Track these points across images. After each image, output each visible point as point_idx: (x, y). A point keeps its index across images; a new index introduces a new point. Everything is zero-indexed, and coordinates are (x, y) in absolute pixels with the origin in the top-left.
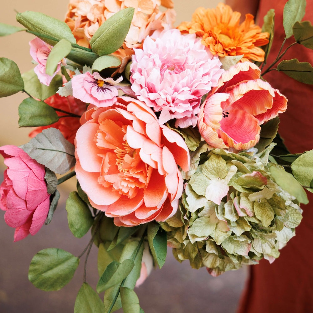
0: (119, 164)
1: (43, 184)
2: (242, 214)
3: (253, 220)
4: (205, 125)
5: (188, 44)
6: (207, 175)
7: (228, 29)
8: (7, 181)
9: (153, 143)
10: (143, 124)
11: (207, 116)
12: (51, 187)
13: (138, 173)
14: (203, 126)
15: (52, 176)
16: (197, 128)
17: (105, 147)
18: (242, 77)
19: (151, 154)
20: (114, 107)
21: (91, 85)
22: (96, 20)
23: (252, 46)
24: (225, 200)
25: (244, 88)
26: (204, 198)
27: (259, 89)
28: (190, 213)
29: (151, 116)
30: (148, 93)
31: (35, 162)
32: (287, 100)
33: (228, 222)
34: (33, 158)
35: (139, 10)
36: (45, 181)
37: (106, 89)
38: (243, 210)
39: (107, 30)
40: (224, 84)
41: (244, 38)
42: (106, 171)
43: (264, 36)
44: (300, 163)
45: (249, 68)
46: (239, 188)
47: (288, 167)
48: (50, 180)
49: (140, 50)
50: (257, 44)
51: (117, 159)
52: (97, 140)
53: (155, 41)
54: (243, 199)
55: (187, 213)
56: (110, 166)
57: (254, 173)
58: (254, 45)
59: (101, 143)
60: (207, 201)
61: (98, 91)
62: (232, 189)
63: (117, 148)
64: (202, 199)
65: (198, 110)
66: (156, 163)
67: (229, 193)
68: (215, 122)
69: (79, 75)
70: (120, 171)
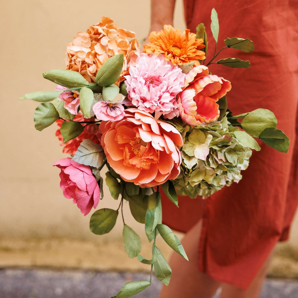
0: (133, 150)
1: (93, 177)
2: (220, 163)
3: (227, 164)
4: (186, 115)
5: (157, 63)
6: (192, 143)
7: (176, 43)
8: (68, 182)
9: (157, 135)
10: (149, 126)
11: (186, 108)
12: (98, 177)
13: (151, 155)
14: (185, 116)
15: (96, 170)
16: (180, 117)
17: (124, 143)
18: (199, 77)
19: (159, 143)
20: (125, 118)
21: (106, 108)
22: (93, 63)
23: (196, 51)
24: (208, 157)
25: (203, 84)
26: (194, 158)
27: (212, 82)
28: (188, 169)
29: (151, 118)
30: (143, 103)
31: (83, 166)
32: (230, 83)
33: (213, 168)
34: (81, 164)
35: (119, 49)
36: (93, 175)
37: (116, 108)
38: (221, 160)
39: (107, 71)
40: (189, 84)
41: (188, 46)
42: (128, 157)
43: (201, 41)
44: (246, 121)
45: (202, 70)
46: (215, 148)
47: (239, 125)
48: (96, 173)
49: (128, 76)
50: (199, 48)
51: (132, 148)
52: (118, 140)
53: (135, 67)
54: (219, 153)
55: (187, 170)
56: (130, 154)
57: (224, 136)
58: (196, 50)
59: (120, 142)
60: (197, 160)
61: (111, 111)
62: (211, 149)
63: (131, 141)
64: (194, 159)
65: (177, 106)
66: (164, 148)
67: (210, 152)
68: (192, 112)
69: (97, 103)
70: (136, 154)
